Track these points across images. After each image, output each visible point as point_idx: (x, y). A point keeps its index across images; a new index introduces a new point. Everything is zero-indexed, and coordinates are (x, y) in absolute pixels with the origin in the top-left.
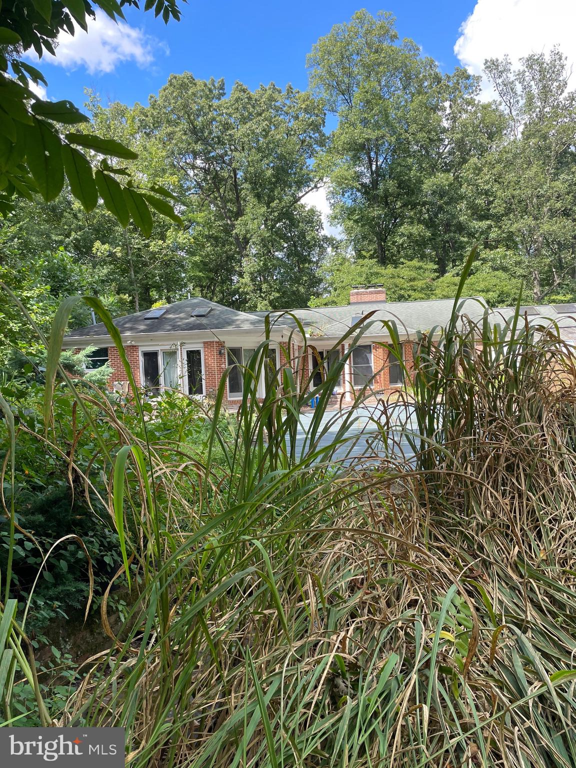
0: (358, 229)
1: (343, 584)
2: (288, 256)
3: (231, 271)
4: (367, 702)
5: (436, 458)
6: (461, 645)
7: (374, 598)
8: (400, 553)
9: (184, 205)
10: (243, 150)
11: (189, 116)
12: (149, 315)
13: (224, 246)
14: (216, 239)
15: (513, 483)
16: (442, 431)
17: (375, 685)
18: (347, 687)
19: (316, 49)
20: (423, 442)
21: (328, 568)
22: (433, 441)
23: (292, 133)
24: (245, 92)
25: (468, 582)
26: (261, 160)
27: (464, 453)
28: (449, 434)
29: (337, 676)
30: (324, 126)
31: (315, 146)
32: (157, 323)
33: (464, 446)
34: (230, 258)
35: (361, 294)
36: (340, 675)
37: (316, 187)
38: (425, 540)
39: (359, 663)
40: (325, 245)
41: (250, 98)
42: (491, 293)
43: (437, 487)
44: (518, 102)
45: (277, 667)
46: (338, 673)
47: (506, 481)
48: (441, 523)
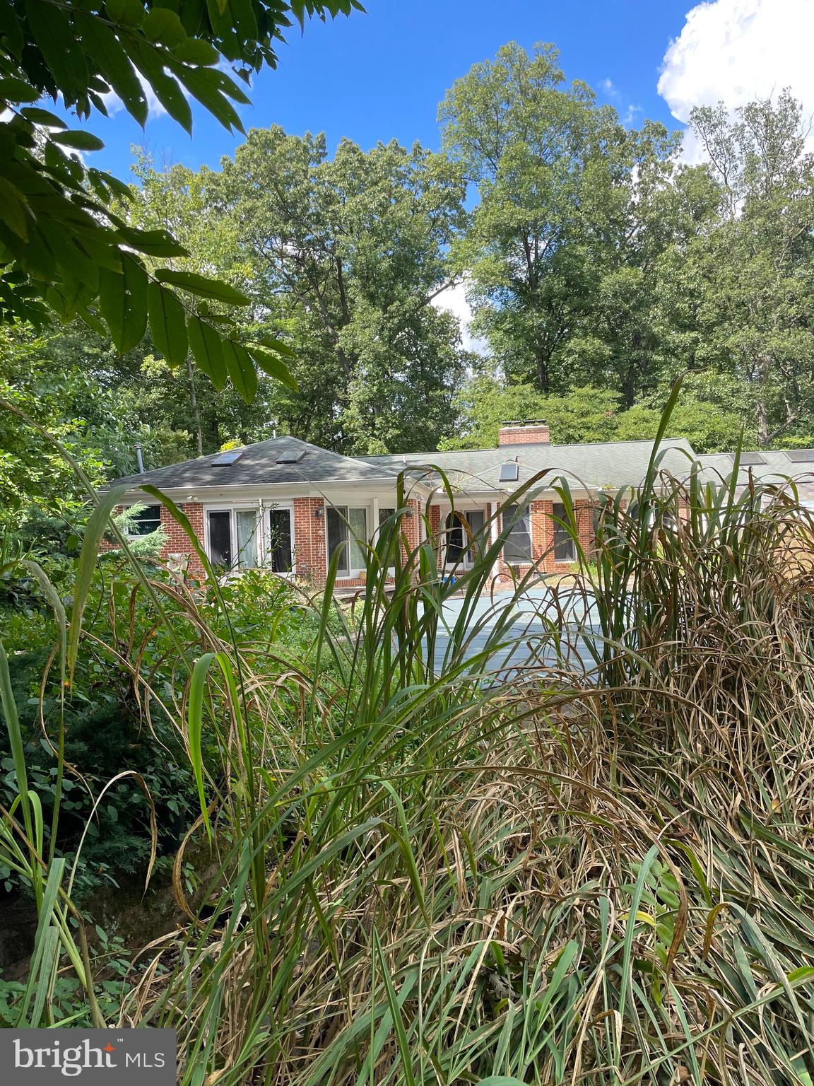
0: (509, 343)
1: (498, 844)
2: (412, 378)
3: (332, 398)
4: (536, 1009)
5: (626, 668)
6: (664, 931)
7: (540, 865)
8: (576, 802)
9: (268, 307)
10: (352, 232)
11: (276, 185)
12: (217, 461)
13: (323, 364)
14: (313, 354)
15: (734, 706)
16: (634, 631)
17: (545, 986)
18: (506, 987)
19: (450, 95)
20: (607, 646)
21: (478, 821)
22: (622, 644)
23: (420, 208)
24: (355, 152)
25: (672, 843)
26: (376, 246)
27: (665, 662)
28: (643, 636)
29: (493, 972)
30: (464, 199)
31: (451, 227)
32: (228, 472)
33: (664, 653)
34: (331, 381)
35: (515, 433)
36: (496, 970)
37: (452, 283)
38: (611, 784)
39: (523, 955)
40: (464, 364)
41: (361, 161)
42: (697, 433)
43: (628, 709)
44: (736, 167)
45: (411, 957)
46: (494, 968)
47: (723, 702)
48: (632, 760)
